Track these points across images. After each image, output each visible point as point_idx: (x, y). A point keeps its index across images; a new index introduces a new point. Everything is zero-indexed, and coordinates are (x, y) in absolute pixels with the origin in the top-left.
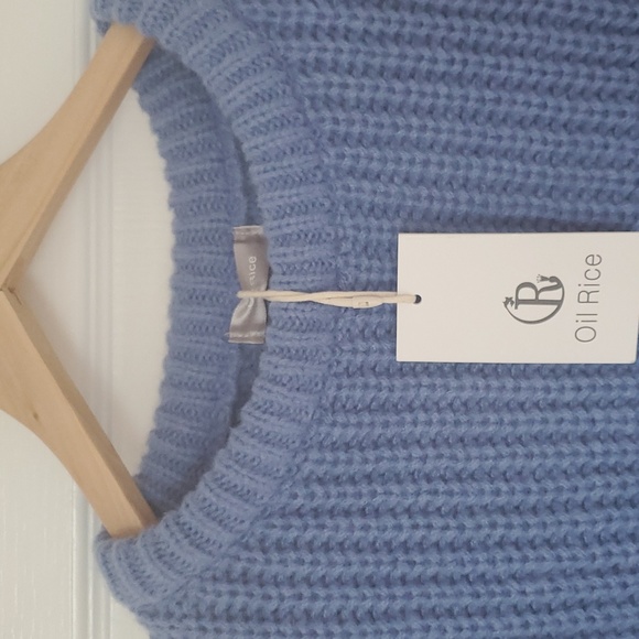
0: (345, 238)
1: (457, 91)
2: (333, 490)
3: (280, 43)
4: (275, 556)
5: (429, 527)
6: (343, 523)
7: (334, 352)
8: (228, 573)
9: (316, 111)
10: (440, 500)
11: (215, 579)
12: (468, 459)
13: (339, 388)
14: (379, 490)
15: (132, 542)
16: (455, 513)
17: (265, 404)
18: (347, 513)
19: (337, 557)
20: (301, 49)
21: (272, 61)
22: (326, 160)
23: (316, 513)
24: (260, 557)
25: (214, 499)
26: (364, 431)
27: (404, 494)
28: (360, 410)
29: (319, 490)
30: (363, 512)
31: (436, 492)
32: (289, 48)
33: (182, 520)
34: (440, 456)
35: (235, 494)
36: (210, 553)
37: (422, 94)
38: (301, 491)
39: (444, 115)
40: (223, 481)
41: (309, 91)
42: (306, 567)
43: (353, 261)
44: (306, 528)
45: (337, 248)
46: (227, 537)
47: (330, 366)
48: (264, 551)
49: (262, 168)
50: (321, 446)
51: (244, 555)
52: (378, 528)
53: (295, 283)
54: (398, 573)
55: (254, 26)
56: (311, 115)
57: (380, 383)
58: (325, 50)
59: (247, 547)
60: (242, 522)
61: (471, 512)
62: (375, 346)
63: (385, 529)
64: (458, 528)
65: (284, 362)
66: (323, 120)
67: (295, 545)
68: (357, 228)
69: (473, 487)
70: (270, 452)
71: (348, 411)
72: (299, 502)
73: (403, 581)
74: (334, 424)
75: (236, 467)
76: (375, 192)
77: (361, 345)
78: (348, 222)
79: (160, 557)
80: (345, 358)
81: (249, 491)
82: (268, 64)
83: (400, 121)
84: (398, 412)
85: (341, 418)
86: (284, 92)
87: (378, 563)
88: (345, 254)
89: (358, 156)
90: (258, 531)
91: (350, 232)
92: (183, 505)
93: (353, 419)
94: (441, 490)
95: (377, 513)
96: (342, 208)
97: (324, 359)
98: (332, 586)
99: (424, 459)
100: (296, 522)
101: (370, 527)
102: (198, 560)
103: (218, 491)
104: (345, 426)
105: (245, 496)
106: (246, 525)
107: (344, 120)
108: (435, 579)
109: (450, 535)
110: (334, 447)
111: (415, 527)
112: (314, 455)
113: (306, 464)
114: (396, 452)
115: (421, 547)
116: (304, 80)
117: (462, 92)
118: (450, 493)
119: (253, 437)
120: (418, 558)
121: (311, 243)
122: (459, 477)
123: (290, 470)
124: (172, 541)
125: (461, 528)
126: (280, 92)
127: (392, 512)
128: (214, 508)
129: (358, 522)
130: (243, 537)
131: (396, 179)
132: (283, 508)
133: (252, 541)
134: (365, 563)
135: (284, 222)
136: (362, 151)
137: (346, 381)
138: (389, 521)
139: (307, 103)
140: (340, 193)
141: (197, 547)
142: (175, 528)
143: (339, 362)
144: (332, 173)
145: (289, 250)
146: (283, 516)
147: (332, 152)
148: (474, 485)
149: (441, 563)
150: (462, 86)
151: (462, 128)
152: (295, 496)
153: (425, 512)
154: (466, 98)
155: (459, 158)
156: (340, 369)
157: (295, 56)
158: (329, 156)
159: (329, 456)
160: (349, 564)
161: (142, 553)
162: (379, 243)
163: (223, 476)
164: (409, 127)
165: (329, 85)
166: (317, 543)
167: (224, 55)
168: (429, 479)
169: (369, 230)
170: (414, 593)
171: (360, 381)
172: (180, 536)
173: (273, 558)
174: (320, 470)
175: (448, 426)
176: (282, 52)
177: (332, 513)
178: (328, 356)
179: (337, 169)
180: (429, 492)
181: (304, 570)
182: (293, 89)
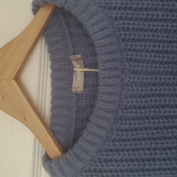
0: (126, 69)
1: (165, 24)
2: (122, 143)
3: (109, 12)
4: (104, 164)
5: (156, 154)
6: (126, 153)
7: (120, 102)
8: (89, 169)
9: (119, 32)
10: (159, 146)
11: (85, 171)
12: (168, 133)
13: (123, 113)
14: (138, 143)
15: (59, 160)
16: (164, 149)
17: (98, 116)
18: (128, 150)
19: (126, 164)
20: (116, 14)
21: (106, 17)
22: (121, 46)
23: (117, 150)
24: (99, 164)
25: (83, 145)
26: (132, 126)
27: (146, 144)
28: (130, 120)
29: (117, 143)
30: (133, 150)
31: (157, 143)
32: (112, 13)
33: (74, 152)
34: (158, 133)
35: (90, 144)
36: (83, 163)
37: (154, 26)
38: (111, 144)
39: (160, 32)
40: (86, 139)
41: (117, 26)
42: (115, 167)
43: (128, 75)
44: (114, 155)
45: (123, 72)
46: (88, 158)
47: (119, 106)
48: (101, 162)
49: (100, 49)
50: (117, 130)
51: (94, 164)
52: (138, 155)
53: (107, 81)
54: (146, 168)
55: (101, 7)
56: (118, 33)
57: (137, 111)
58: (123, 14)
59: (95, 162)
60: (93, 153)
61: (170, 149)
62: (135, 100)
63: (141, 155)
64: (165, 154)
65: (103, 104)
66: (121, 35)
67: (111, 160)
68: (130, 66)
69: (170, 141)
70: (100, 131)
71: (126, 119)
72: (111, 147)
73: (148, 170)
74: (122, 124)
75: (90, 135)
76: (137, 55)
77: (130, 100)
78: (127, 64)
79: (68, 164)
80: (124, 104)
81: (94, 143)
82: (106, 19)
83: (146, 33)
84: (143, 120)
85: (124, 122)
86: (110, 27)
87: (139, 165)
88: (126, 74)
89: (132, 45)
90: (98, 156)
91: (128, 67)
92: (74, 147)
93: (128, 122)
94: (159, 142)
95: (138, 150)
96: (125, 61)
97: (117, 103)
98: (124, 172)
99: (153, 134)
100: (111, 153)
101: (135, 154)
102: (80, 165)
103: (85, 142)
104: (126, 124)
105: (93, 144)
106: (94, 154)
107: (128, 34)
108: (159, 169)
109: (163, 156)
110: (122, 130)
111: (151, 154)
112: (115, 133)
113: (113, 136)
114: (143, 132)
115: (153, 160)
116: (116, 23)
117: (166, 24)
118: (162, 143)
119: (94, 125)
120: (152, 163)
121: (113, 70)
122: (165, 138)
123: (107, 138)
124: (71, 159)
125: (167, 154)
126: (109, 27)
127: (143, 149)
128: (83, 148)
129: (131, 153)
130: (94, 158)
131: (144, 51)
132: (106, 149)
133: (96, 160)
134: (135, 165)
135: (105, 64)
136: (133, 43)
137: (125, 111)
138: (142, 152)
139: (117, 30)
140: (125, 56)
141: (80, 160)
142: (72, 154)
143: (122, 105)
144: (123, 50)
145: (106, 72)
146: (106, 152)
147: (123, 44)
148: (170, 140)
149: (160, 164)
150: (166, 22)
151: (166, 35)
152: (110, 146)
153: (154, 149)
154: (167, 26)
155: (165, 44)
156: (123, 107)
157: (114, 16)
158: (122, 45)
159: (120, 133)
160: (129, 165)
161: (62, 163)
162: (137, 70)
163: (86, 138)
164: (149, 36)
165: (124, 24)
166: (118, 160)
167: (93, 17)
168: (155, 139)
169: (134, 66)
170: (152, 174)
171: (130, 110)
172: (74, 157)
173: (104, 165)
174: (118, 138)
175: (161, 124)
176: (110, 15)
177: (122, 150)
178: (118, 103)
179: (124, 49)
180: (155, 143)
181: (114, 168)
182: (113, 26)
